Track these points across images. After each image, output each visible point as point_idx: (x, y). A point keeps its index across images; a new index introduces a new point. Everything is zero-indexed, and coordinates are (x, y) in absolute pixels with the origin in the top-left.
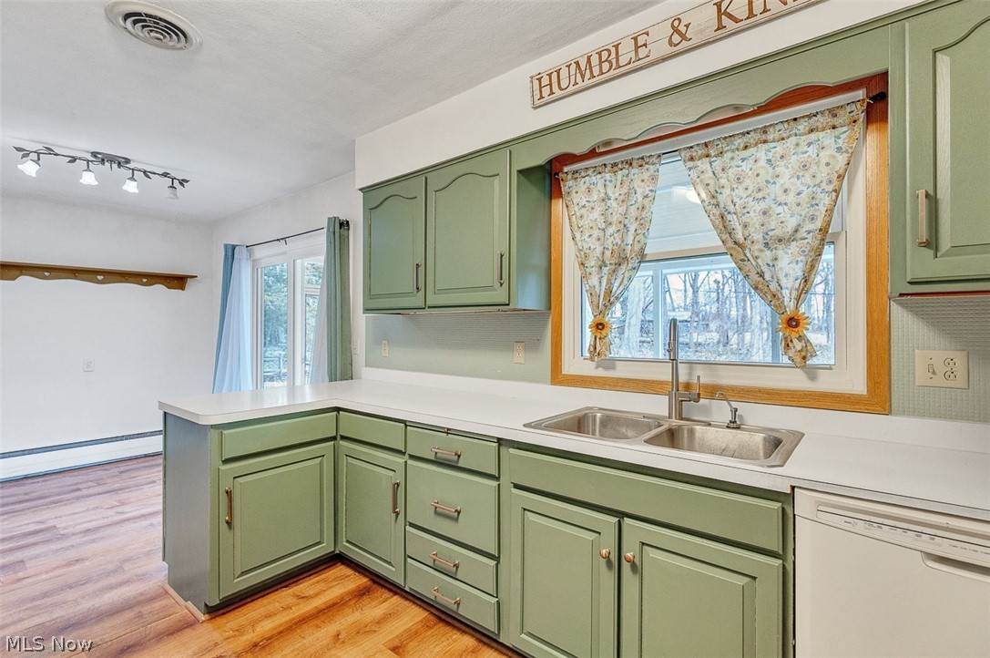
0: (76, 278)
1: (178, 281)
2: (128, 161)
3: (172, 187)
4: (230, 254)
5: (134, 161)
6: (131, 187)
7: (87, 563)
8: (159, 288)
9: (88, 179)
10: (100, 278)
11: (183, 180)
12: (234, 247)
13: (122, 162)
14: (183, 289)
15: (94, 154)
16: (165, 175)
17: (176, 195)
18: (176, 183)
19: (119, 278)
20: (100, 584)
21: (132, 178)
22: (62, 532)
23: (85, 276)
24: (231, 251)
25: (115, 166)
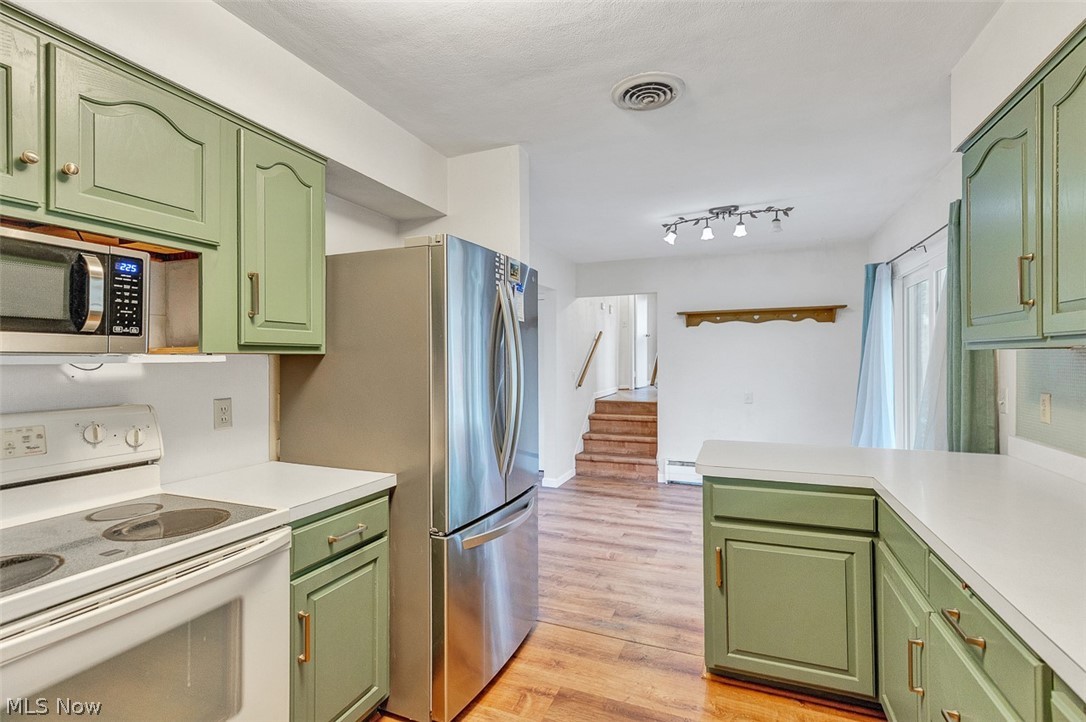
0: (738, 320)
1: (827, 313)
2: (736, 208)
3: (777, 220)
4: (870, 276)
5: (743, 206)
6: (740, 231)
7: (684, 572)
8: (809, 322)
9: (707, 234)
10: (756, 317)
11: (787, 209)
12: (875, 266)
13: (730, 210)
14: (834, 322)
15: (711, 211)
16: (769, 209)
17: (779, 227)
18: (780, 214)
19: (771, 316)
20: (678, 595)
21: (741, 223)
22: (691, 539)
23: (745, 317)
24: (873, 270)
25: (727, 216)
